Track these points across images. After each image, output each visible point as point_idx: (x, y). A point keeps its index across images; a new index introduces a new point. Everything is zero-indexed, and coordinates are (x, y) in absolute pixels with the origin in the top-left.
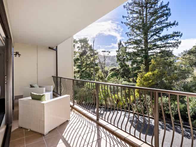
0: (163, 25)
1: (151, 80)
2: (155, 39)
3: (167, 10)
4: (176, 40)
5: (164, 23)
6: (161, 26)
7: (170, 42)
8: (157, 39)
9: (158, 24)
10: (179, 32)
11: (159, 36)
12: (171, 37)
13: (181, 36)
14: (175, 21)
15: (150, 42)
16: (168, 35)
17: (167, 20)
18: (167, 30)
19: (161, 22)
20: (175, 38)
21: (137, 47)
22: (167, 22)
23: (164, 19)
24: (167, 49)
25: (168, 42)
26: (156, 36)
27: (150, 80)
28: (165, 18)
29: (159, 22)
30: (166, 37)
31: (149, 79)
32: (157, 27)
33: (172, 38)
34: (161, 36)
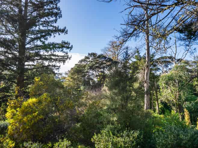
0: (49, 28)
1: (36, 111)
2: (37, 46)
3: (56, 8)
4: (65, 52)
5: (51, 26)
6: (46, 28)
7: (56, 55)
8: (40, 46)
9: (43, 24)
10: (69, 43)
11: (44, 43)
12: (59, 48)
13: (71, 48)
14: (65, 28)
15: (28, 48)
16: (56, 44)
17: (55, 22)
18: (55, 36)
19: (47, 23)
20: (65, 50)
21: (6, 52)
22: (55, 25)
23: (52, 19)
24: (52, 63)
25: (55, 53)
26: (41, 41)
27: (35, 113)
28: (54, 18)
29: (44, 22)
30: (53, 46)
31: (32, 111)
32: (42, 28)
33: (61, 49)
34: (47, 42)
